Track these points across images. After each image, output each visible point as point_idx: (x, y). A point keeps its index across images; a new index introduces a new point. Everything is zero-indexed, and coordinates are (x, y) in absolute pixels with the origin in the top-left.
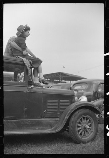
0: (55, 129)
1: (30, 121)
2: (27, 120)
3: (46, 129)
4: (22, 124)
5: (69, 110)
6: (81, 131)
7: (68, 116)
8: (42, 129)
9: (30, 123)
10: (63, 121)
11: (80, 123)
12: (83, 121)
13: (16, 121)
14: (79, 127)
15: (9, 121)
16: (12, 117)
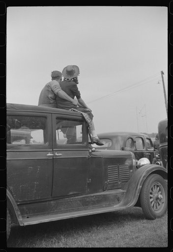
0: (125, 204)
1: (95, 196)
2: (92, 195)
3: (114, 204)
5: (140, 177)
6: (153, 202)
7: (140, 185)
8: (110, 205)
9: (96, 199)
10: (135, 192)
11: (151, 194)
12: (154, 190)
14: (151, 198)
15: (72, 199)
16: (75, 193)
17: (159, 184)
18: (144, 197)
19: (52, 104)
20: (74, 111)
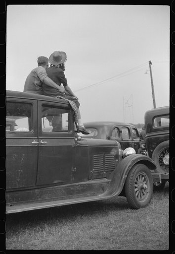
0: (110, 193)
1: (80, 185)
2: (77, 184)
3: (99, 193)
4: (72, 190)
5: (126, 167)
6: (138, 192)
7: (126, 175)
8: (94, 195)
9: (81, 188)
10: (120, 182)
11: (136, 183)
12: (139, 180)
13: (65, 187)
14: (136, 187)
15: (57, 188)
16: (60, 181)
17: (144, 174)
18: (129, 186)
19: (38, 90)
20: (60, 98)
